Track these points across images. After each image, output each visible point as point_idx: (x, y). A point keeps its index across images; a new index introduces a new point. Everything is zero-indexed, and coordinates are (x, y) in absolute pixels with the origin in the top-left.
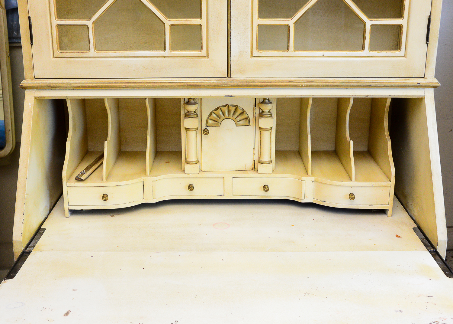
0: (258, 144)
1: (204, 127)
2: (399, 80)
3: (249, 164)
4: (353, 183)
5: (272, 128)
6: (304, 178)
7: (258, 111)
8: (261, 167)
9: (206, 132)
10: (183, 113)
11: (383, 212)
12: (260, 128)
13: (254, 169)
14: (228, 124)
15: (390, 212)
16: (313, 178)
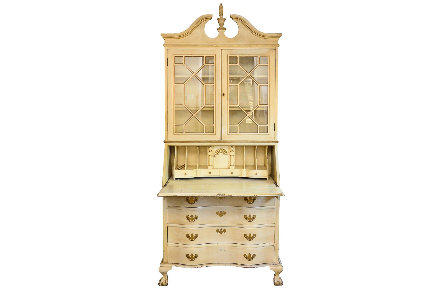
0: (230, 160)
1: (214, 155)
2: (268, 141)
3: (227, 166)
4: (257, 170)
5: (233, 155)
6: (243, 170)
7: (230, 150)
8: (230, 167)
9: (215, 156)
10: (208, 151)
11: (266, 179)
12: (230, 155)
13: (229, 168)
14: (221, 154)
15: (268, 179)
16: (246, 170)
